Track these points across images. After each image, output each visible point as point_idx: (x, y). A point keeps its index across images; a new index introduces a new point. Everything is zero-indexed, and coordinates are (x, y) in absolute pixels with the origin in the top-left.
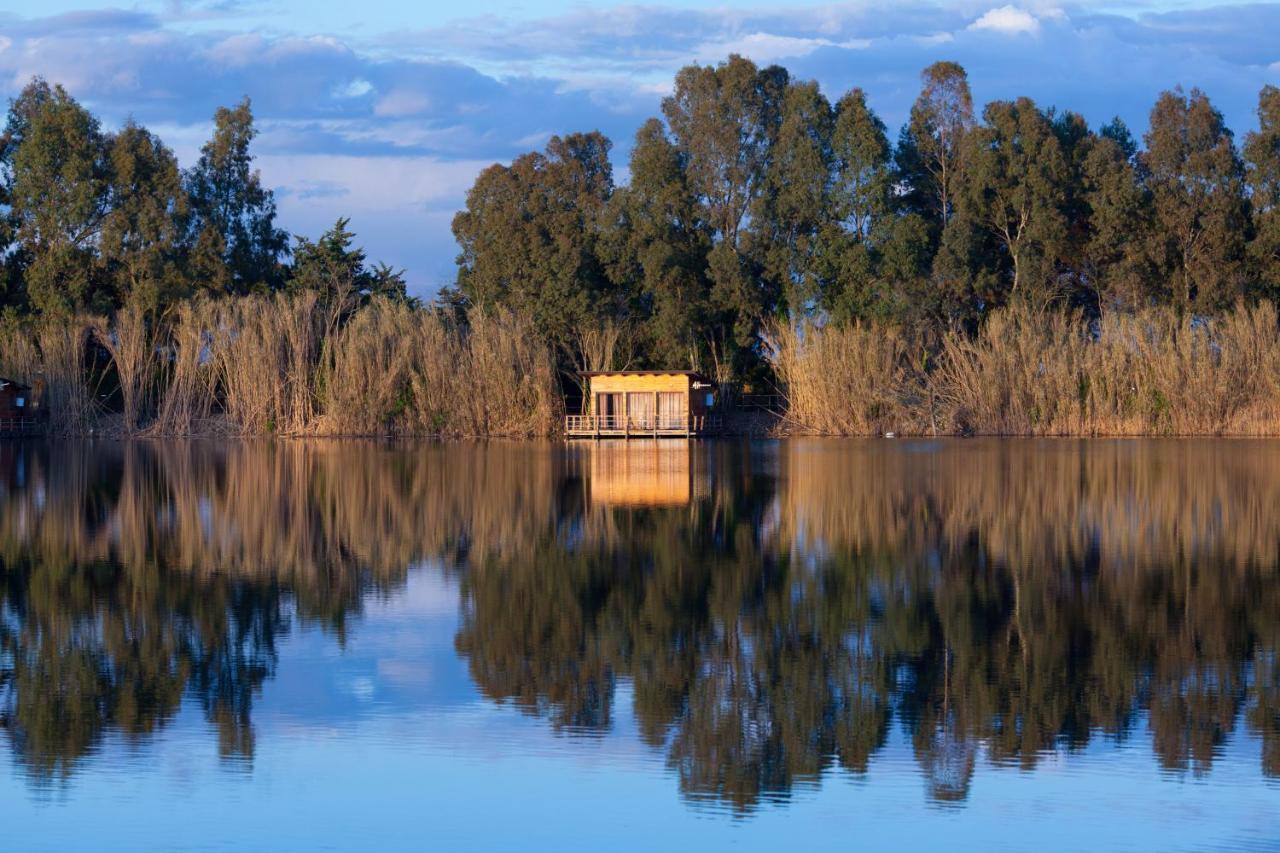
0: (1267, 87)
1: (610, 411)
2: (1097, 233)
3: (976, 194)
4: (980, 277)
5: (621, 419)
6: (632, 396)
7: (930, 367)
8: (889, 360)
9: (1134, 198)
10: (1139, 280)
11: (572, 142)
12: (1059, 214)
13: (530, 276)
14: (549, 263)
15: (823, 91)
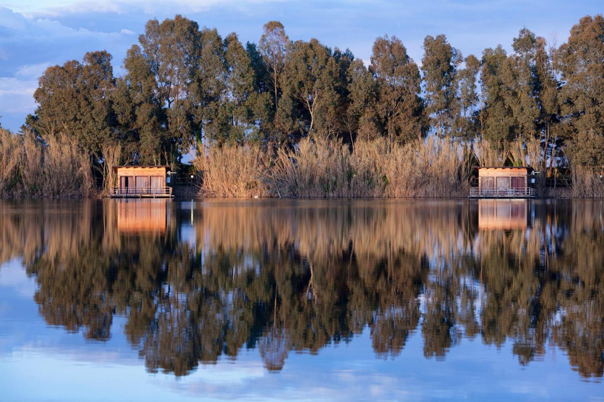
0: (428, 36)
1: (127, 185)
2: (353, 102)
3: (295, 83)
4: (296, 122)
5: (131, 188)
6: (138, 178)
8: (256, 161)
9: (372, 87)
10: (375, 125)
11: (94, 55)
12: (337, 93)
13: (80, 120)
14: (91, 114)
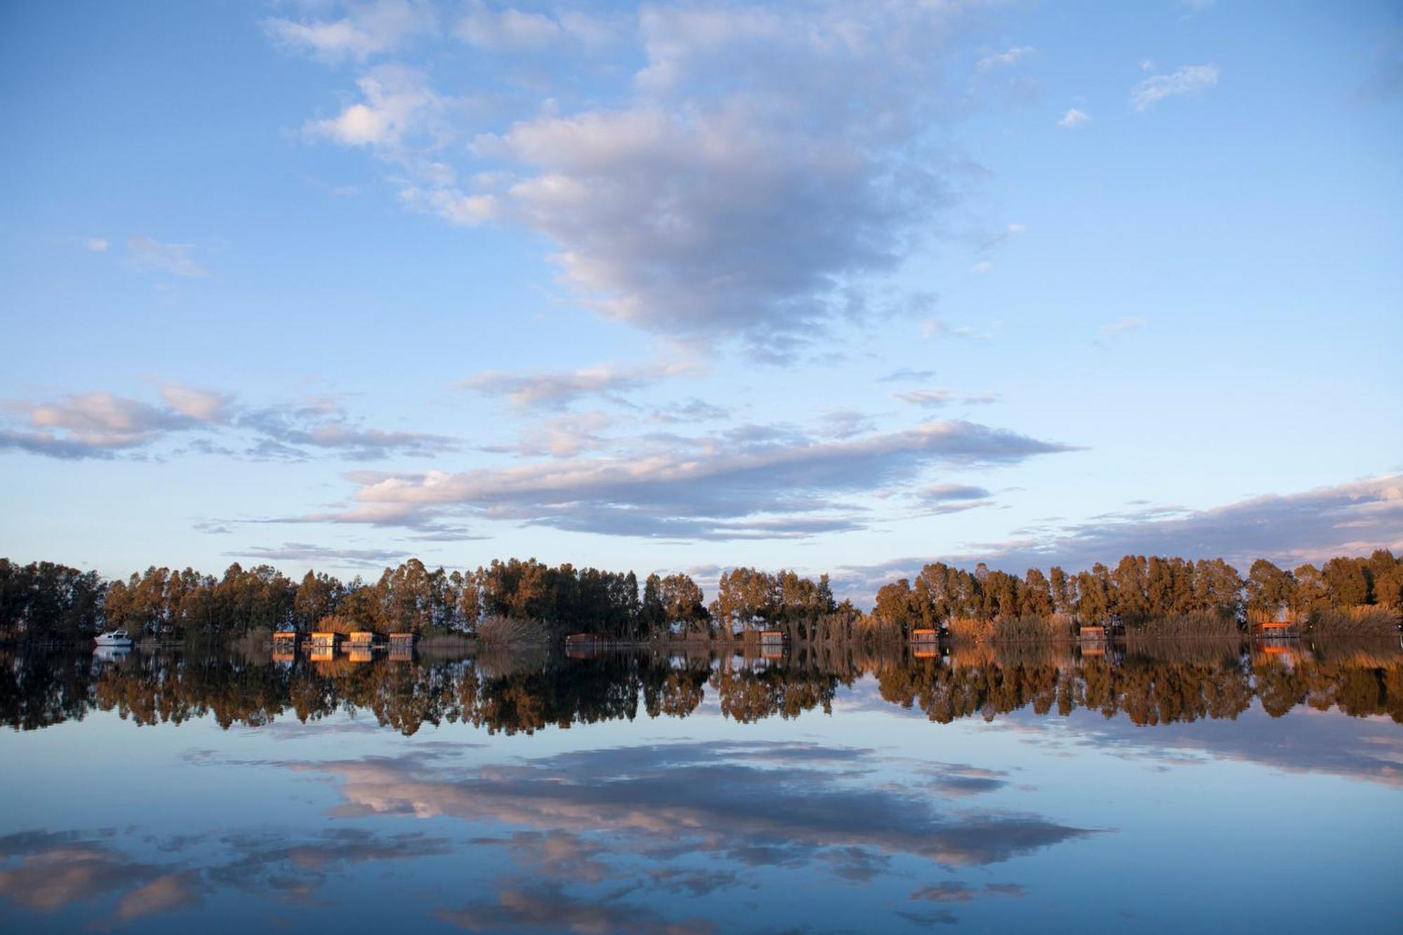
0: (1053, 567)
1: (918, 637)
2: (1019, 598)
3: (992, 590)
4: (993, 608)
5: (920, 639)
6: (923, 634)
7: (983, 627)
9: (1028, 591)
10: (1030, 608)
11: (901, 580)
12: (1011, 594)
13: (896, 609)
14: (901, 606)
15: (957, 569)
